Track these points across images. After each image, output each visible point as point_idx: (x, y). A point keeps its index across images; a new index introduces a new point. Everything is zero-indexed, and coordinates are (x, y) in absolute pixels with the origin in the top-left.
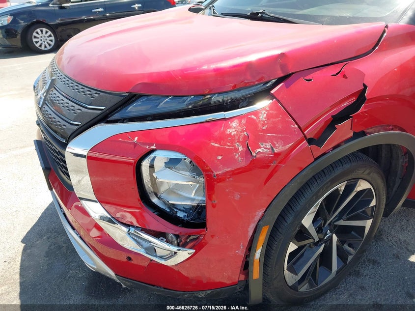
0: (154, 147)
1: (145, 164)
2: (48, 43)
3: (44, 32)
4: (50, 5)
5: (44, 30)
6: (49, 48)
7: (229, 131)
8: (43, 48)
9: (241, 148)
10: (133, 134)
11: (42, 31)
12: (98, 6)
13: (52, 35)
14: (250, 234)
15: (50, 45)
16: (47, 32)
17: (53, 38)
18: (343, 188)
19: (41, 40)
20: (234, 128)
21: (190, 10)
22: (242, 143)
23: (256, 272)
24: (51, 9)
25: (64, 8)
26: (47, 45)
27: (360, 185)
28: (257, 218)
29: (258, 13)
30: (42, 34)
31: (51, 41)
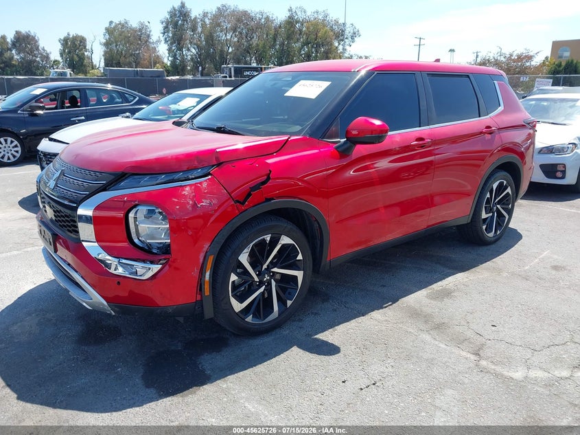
0: (137, 203)
1: (131, 215)
2: (12, 154)
3: (9, 142)
4: (19, 112)
5: (9, 139)
6: (13, 160)
7: (183, 193)
8: (5, 160)
9: (191, 202)
10: (124, 196)
11: (6, 141)
12: (78, 114)
13: (19, 145)
14: (201, 261)
15: (14, 157)
16: (12, 142)
17: (19, 149)
18: (268, 239)
19: (4, 151)
20: (187, 191)
21: (174, 123)
22: (192, 200)
23: (207, 291)
24: (20, 116)
25: (36, 115)
26: (11, 157)
27: (283, 239)
28: (205, 249)
29: (221, 128)
30: (6, 143)
31: (17, 152)
